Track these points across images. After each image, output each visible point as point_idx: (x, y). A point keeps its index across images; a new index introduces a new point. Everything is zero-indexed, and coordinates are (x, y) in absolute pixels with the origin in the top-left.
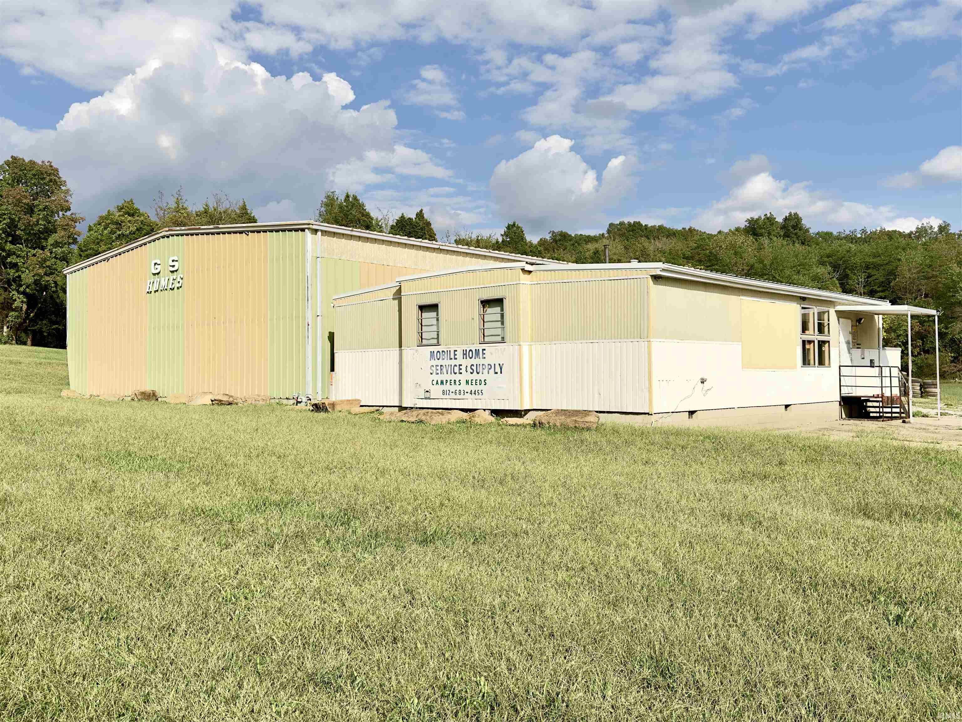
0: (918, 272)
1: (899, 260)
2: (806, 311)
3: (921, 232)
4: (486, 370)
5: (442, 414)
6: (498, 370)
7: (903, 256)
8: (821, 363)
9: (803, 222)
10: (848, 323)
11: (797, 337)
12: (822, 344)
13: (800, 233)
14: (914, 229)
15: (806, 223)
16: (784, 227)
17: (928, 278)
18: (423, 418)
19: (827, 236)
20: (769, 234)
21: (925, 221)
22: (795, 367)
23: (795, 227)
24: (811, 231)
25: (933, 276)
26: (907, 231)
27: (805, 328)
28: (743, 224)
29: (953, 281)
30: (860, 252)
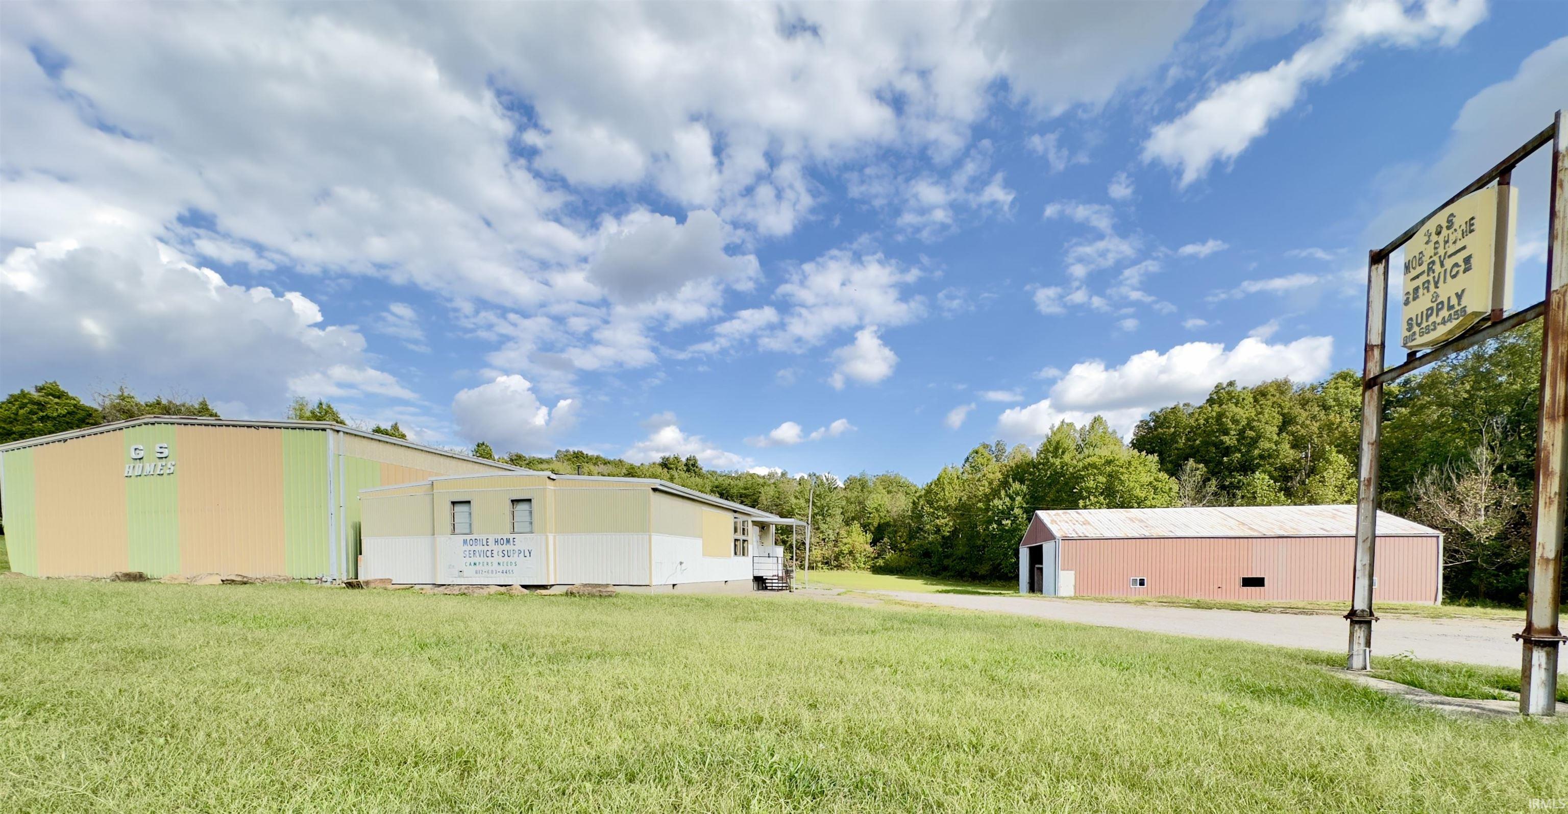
0: (771, 501)
1: (760, 493)
2: (736, 520)
3: (771, 475)
4: (517, 554)
5: (483, 589)
6: (527, 554)
7: (762, 490)
8: (743, 555)
9: (699, 463)
10: (757, 529)
11: (731, 536)
12: (744, 541)
13: (697, 470)
14: (767, 473)
15: (700, 463)
16: (686, 465)
17: (777, 506)
18: (466, 591)
19: (713, 473)
20: (677, 469)
21: (773, 470)
22: (730, 557)
23: (693, 465)
24: (704, 469)
25: (780, 504)
26: (762, 475)
27: (736, 531)
28: (659, 460)
29: (792, 508)
30: (736, 486)
